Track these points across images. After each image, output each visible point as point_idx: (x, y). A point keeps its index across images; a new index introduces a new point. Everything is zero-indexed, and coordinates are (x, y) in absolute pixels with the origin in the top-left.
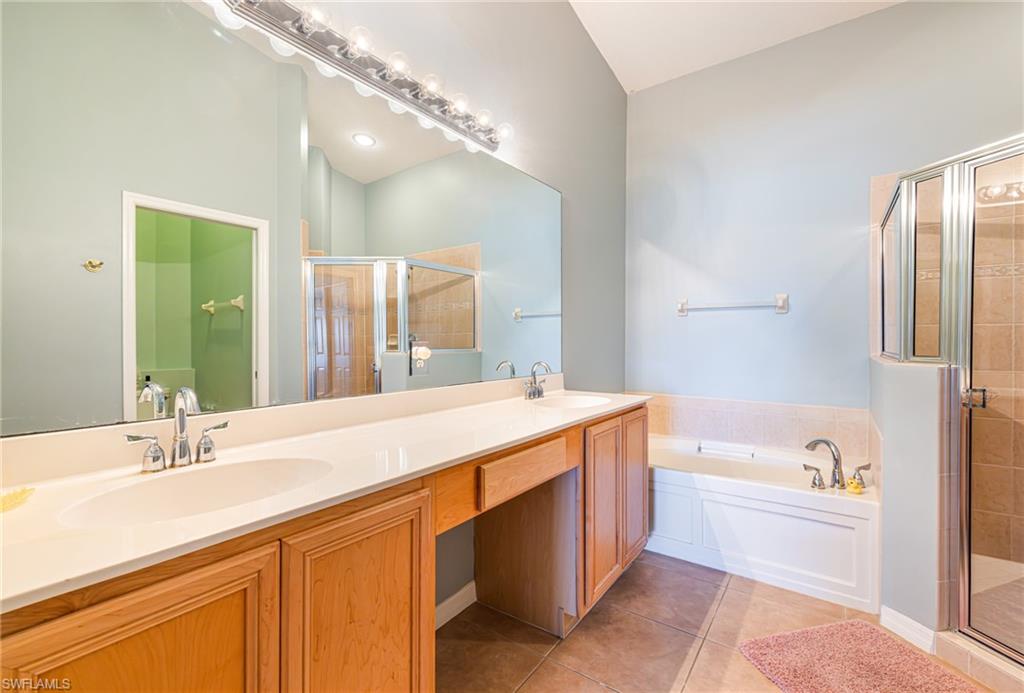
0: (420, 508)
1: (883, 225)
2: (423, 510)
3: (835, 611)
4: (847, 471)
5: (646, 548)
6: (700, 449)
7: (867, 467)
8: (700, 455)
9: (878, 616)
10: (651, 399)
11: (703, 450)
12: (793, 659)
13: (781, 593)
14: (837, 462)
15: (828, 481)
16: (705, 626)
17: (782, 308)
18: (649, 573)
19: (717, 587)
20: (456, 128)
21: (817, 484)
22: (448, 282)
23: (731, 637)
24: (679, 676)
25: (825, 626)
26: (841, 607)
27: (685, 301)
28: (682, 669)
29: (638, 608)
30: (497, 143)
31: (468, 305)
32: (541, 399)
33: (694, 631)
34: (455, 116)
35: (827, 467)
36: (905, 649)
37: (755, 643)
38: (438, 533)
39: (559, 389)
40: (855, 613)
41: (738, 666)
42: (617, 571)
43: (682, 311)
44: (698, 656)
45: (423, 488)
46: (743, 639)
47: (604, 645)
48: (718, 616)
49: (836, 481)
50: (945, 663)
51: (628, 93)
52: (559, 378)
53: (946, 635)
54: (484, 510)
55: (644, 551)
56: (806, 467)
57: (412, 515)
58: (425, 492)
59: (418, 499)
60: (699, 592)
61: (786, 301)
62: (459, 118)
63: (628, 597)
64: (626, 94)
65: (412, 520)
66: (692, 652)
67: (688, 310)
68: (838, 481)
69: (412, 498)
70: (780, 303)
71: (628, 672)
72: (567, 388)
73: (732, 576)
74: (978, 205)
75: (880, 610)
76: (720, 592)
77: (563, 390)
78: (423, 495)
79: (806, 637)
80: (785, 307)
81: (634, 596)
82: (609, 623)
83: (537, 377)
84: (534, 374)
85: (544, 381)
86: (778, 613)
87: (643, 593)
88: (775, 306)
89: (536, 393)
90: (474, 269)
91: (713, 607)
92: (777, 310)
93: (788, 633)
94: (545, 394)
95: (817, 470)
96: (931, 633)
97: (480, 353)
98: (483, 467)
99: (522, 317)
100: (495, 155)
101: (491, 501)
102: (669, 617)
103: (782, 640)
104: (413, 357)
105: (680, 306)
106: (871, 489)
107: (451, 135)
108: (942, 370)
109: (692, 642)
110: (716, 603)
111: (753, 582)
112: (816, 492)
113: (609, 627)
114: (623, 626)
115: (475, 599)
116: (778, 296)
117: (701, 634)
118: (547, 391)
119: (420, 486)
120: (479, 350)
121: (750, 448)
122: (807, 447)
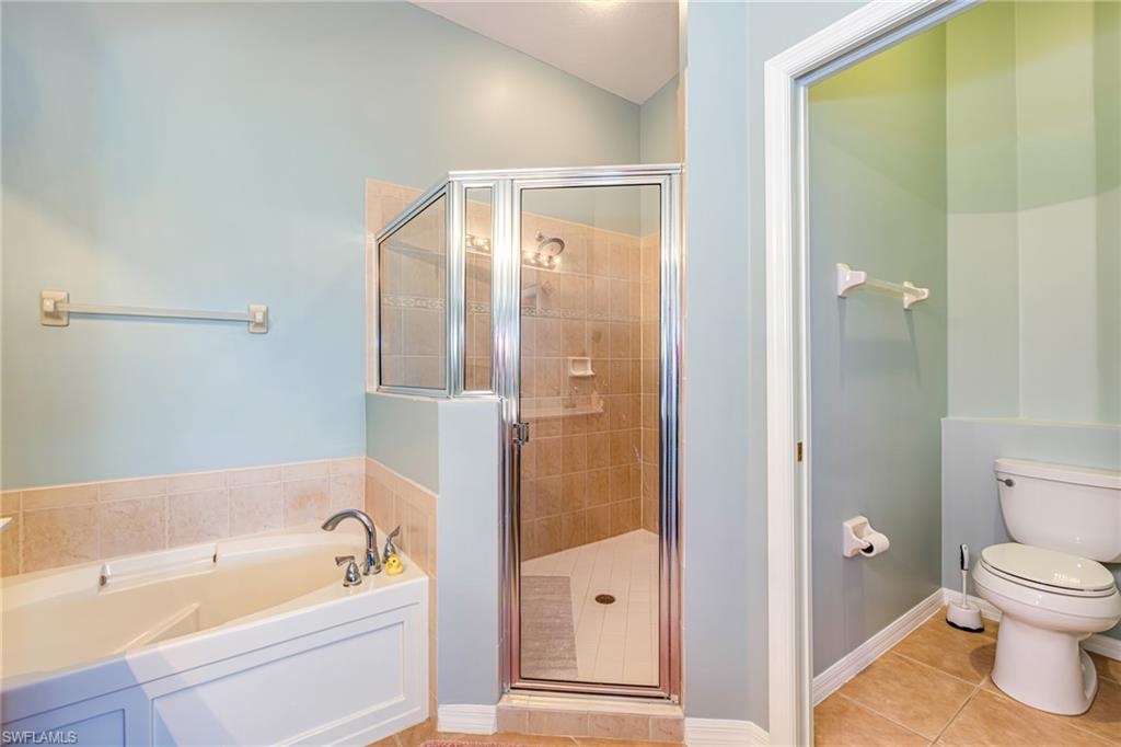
6: (103, 580)
7: (395, 532)
8: (105, 594)
9: (433, 721)
11: (110, 582)
14: (371, 534)
15: (362, 569)
17: (258, 325)
21: (351, 579)
35: (359, 549)
43: (53, 316)
49: (370, 563)
50: (507, 735)
53: (503, 702)
61: (266, 314)
67: (70, 314)
68: (373, 563)
70: (259, 318)
75: (433, 714)
80: (265, 325)
88: (251, 322)
92: (253, 328)
96: (492, 709)
105: (50, 307)
112: (355, 595)
116: (253, 307)
121: (208, 548)
122: (325, 527)
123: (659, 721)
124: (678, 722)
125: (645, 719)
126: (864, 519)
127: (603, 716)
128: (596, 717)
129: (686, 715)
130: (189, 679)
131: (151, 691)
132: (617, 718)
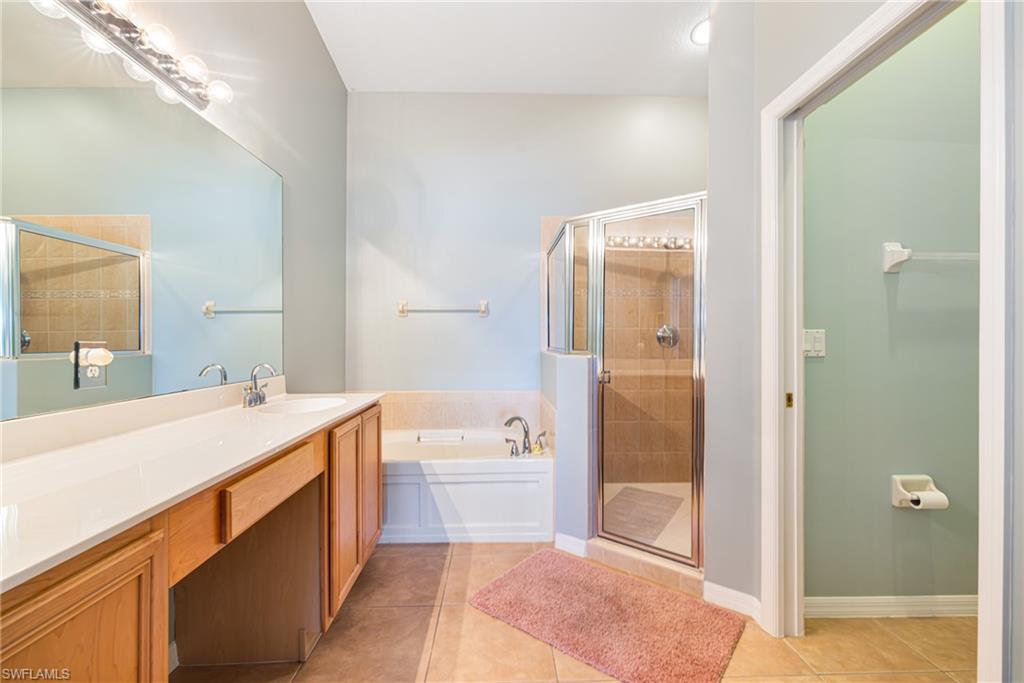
0: (151, 558)
1: (549, 254)
2: (155, 559)
3: (527, 548)
4: (533, 437)
5: (380, 542)
6: (419, 439)
7: (543, 434)
8: (419, 444)
9: (554, 542)
10: (383, 396)
11: (422, 440)
12: (508, 594)
13: (492, 547)
14: (527, 433)
15: (521, 449)
16: (439, 595)
17: (483, 312)
18: (383, 564)
19: (445, 558)
20: (147, 64)
21: (514, 453)
22: (91, 262)
23: (460, 596)
24: (426, 647)
25: (524, 561)
26: (531, 544)
27: (405, 302)
28: (427, 639)
29: (377, 601)
30: (208, 101)
31: (128, 294)
32: (262, 406)
33: (431, 602)
34: (151, 50)
35: (520, 438)
36: (571, 560)
37: (481, 592)
38: (172, 585)
39: (281, 393)
40: (540, 545)
41: (471, 616)
42: (358, 569)
43: (402, 312)
44: (439, 622)
45: (152, 531)
46: (470, 594)
47: (352, 649)
48: (448, 581)
49: (525, 448)
50: (592, 561)
51: (349, 90)
52: (280, 381)
53: (591, 541)
54: (229, 541)
55: (378, 546)
56: (507, 441)
57: (140, 569)
58: (157, 536)
59: (149, 546)
60: (431, 567)
61: (487, 306)
62: (154, 54)
63: (367, 595)
64: (346, 91)
65: (140, 576)
66: (433, 621)
67: (409, 311)
68: (527, 448)
69: (140, 546)
70: (483, 308)
71: (378, 665)
72: (289, 391)
73: (454, 544)
74: (608, 248)
75: (554, 538)
76: (447, 561)
77: (285, 394)
78: (156, 539)
79: (513, 574)
80: (487, 311)
81: (373, 591)
82: (352, 626)
83: (258, 381)
84: (254, 378)
85: (266, 385)
86: (492, 563)
87: (381, 585)
88: (478, 311)
89: (258, 399)
90: (139, 248)
91: (444, 575)
92: (480, 314)
93: (502, 576)
94: (267, 400)
95: (515, 442)
96: (583, 542)
97: (150, 357)
98: (229, 489)
99: (215, 312)
100: (203, 114)
101: (237, 527)
102: (409, 598)
103: (498, 583)
104: (82, 363)
105: (400, 307)
106: (547, 449)
107: (138, 71)
108: (589, 359)
109: (432, 612)
110: (445, 571)
111: (471, 544)
112: (514, 459)
113: (353, 629)
114: (366, 623)
115: (178, 664)
116: (481, 302)
117: (437, 603)
118: (270, 396)
119: (149, 529)
120: (148, 352)
121: (460, 432)
122: (506, 424)
123: (686, 578)
124: (700, 582)
125: (677, 574)
126: (930, 478)
127: (649, 564)
128: (644, 564)
129: (705, 579)
130: (443, 479)
131: (429, 479)
132: (658, 568)
